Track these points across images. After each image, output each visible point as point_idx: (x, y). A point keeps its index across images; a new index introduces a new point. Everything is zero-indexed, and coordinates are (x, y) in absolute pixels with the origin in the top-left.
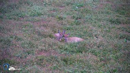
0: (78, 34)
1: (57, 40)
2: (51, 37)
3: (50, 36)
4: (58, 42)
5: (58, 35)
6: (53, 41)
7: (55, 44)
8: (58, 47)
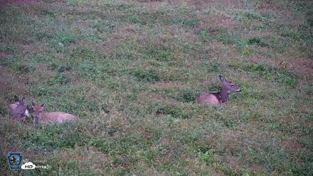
0: (63, 104)
7: (10, 127)
8: (17, 135)
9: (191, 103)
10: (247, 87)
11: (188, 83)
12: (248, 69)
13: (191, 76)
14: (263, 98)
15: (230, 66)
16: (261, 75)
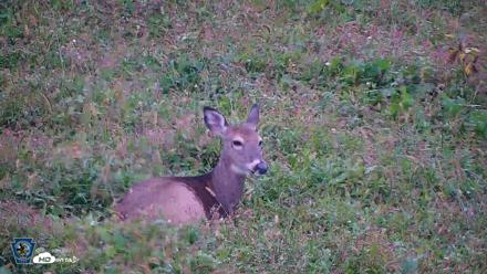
9: (91, 221)
10: (322, 150)
11: (81, 136)
12: (323, 78)
13: (93, 109)
14: (383, 195)
15: (249, 67)
16: (376, 103)
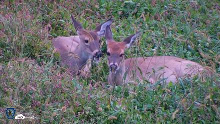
0: (178, 38)
1: (65, 74)
2: (33, 57)
3: (31, 52)
4: (75, 81)
5: (71, 43)
6: (46, 80)
7: (55, 94)
8: (71, 109)
